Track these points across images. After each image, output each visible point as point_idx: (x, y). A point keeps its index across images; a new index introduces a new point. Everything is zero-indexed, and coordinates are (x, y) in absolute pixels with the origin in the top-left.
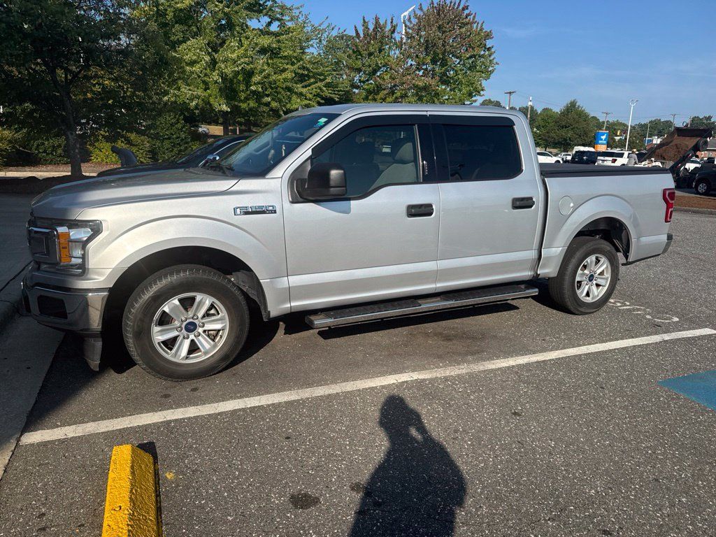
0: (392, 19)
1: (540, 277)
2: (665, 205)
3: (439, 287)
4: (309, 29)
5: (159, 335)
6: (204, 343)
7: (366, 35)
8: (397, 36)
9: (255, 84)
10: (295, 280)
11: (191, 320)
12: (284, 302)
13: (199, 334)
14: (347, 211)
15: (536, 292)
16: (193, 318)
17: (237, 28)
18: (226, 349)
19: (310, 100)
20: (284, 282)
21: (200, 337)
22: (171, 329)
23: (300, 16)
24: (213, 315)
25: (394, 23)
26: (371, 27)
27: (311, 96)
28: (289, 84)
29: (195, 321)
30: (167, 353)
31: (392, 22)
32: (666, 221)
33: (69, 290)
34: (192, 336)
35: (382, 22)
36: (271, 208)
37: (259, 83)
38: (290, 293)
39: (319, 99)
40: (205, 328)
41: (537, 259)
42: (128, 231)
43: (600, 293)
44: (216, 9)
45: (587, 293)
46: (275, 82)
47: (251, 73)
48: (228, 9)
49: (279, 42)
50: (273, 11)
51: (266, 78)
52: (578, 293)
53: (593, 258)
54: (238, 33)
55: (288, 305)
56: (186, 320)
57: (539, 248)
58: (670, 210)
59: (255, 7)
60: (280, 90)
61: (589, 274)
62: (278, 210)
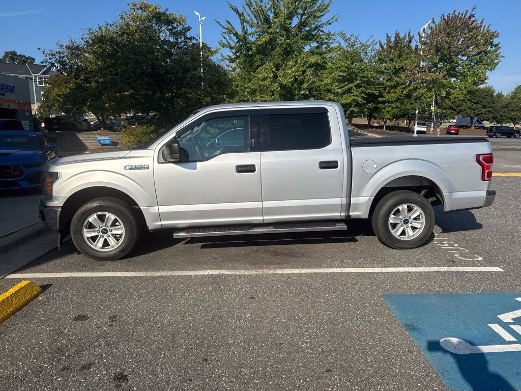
0: (409, 33)
1: (352, 218)
2: (480, 167)
3: (266, 219)
4: (358, 46)
5: (87, 234)
6: (112, 241)
7: (388, 46)
8: (413, 45)
9: (304, 89)
10: (163, 209)
11: (105, 227)
12: (157, 221)
13: (109, 236)
14: (195, 169)
15: (345, 227)
16: (105, 226)
17: (295, 53)
18: (123, 246)
19: (356, 96)
20: (155, 209)
21: (110, 238)
22: (94, 231)
23: (352, 37)
24: (118, 225)
25: (411, 35)
26: (393, 39)
27: (357, 93)
28: (329, 88)
29: (107, 228)
30: (92, 244)
31: (409, 35)
32: (483, 179)
33: (47, 207)
34: (105, 236)
35: (401, 36)
36: (146, 166)
37: (306, 89)
38: (160, 216)
39: (363, 95)
40: (112, 233)
41: (346, 204)
42: (71, 177)
43: (416, 234)
44: (281, 42)
45: (403, 233)
46: (318, 86)
47: (302, 82)
48: (288, 41)
49: (323, 58)
50: (321, 38)
51: (311, 84)
52: (393, 231)
53: (405, 206)
54: (296, 55)
55: (159, 223)
56: (102, 227)
57: (349, 196)
58: (487, 171)
59: (309, 37)
60: (322, 92)
61: (403, 218)
62: (150, 167)
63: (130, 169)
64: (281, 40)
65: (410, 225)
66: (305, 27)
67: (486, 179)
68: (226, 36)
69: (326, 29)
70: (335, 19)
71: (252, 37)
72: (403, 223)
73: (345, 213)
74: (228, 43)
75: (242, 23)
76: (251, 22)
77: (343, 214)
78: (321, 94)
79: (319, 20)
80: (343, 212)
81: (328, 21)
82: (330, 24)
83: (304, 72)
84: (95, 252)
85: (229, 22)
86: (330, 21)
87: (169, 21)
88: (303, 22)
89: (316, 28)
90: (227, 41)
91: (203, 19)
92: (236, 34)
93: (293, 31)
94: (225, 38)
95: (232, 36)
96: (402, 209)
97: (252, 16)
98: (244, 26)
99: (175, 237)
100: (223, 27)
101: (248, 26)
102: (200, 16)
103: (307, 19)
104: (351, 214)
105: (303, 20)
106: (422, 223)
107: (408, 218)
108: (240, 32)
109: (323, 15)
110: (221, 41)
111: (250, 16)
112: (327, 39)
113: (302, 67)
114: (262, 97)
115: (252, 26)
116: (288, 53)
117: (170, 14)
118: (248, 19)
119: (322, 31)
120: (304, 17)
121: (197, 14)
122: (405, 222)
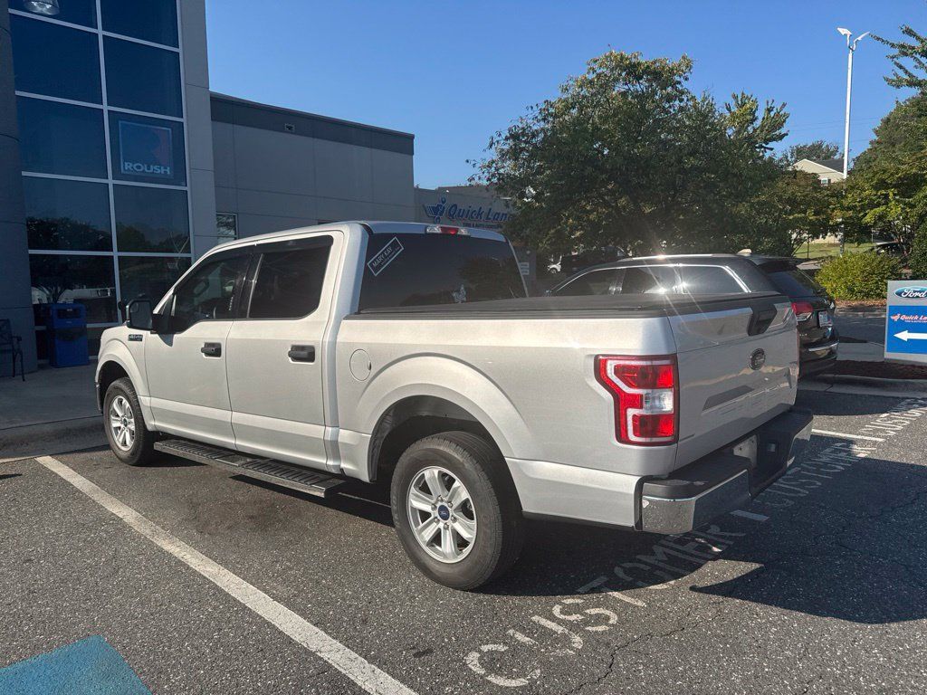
2: (607, 397)
3: (238, 445)
5: (113, 423)
6: (128, 438)
12: (151, 419)
14: (172, 344)
16: (125, 416)
18: (134, 447)
20: (147, 401)
21: (127, 433)
22: (118, 420)
24: (132, 418)
29: (127, 419)
30: (116, 438)
32: (621, 436)
34: (125, 430)
36: (140, 337)
41: (333, 441)
42: (105, 345)
52: (416, 530)
53: (435, 472)
55: (153, 423)
56: (122, 416)
57: (336, 424)
58: (631, 412)
61: (436, 503)
62: (144, 339)
63: (131, 340)
65: (451, 525)
67: (632, 437)
72: (437, 515)
73: (335, 461)
74: (910, 75)
77: (331, 462)
80: (330, 458)
84: (117, 449)
85: (909, 32)
90: (906, 72)
91: (858, 38)
94: (901, 67)
96: (429, 479)
99: (155, 448)
100: (893, 45)
102: (849, 33)
104: (343, 465)
106: (472, 528)
107: (446, 505)
110: (896, 74)
121: (843, 31)
122: (443, 513)
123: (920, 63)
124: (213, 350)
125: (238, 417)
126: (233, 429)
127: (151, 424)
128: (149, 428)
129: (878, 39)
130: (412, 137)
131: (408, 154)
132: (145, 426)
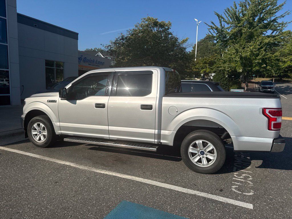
1: (162, 144)
2: (267, 119)
5: (33, 132)
14: (75, 104)
15: (155, 150)
17: (255, 37)
22: (36, 132)
24: (45, 130)
29: (41, 131)
30: (35, 138)
32: (269, 128)
34: (40, 135)
36: (55, 101)
40: (43, 134)
41: (158, 134)
42: (30, 103)
43: (210, 164)
44: (244, 31)
45: (200, 161)
46: (270, 57)
47: (258, 55)
48: (250, 30)
49: (275, 39)
50: (275, 26)
51: (264, 56)
52: (191, 159)
53: (201, 141)
54: (255, 39)
55: (60, 132)
56: (39, 130)
57: (160, 129)
58: (273, 123)
59: (266, 27)
60: (272, 61)
61: (200, 150)
62: (57, 102)
63: (49, 102)
64: (244, 30)
65: (205, 156)
66: (263, 20)
67: (272, 128)
68: (211, 30)
69: (279, 21)
70: (287, 13)
71: (228, 30)
72: (200, 154)
73: (158, 140)
74: (212, 34)
75: (221, 22)
76: (228, 21)
77: (156, 141)
78: (272, 62)
79: (274, 15)
80: (156, 139)
81: (282, 15)
82: (283, 17)
83: (259, 49)
84: (35, 142)
85: (213, 23)
86: (284, 15)
87: (162, 26)
88: (262, 18)
89: (273, 21)
90: (211, 33)
91: (200, 22)
92: (217, 29)
93: (255, 24)
94: (210, 32)
95: (214, 30)
96: (198, 143)
97: (229, 17)
98: (221, 24)
99: (64, 140)
100: (209, 26)
101: (226, 24)
102: (197, 21)
103: (264, 15)
104: (161, 141)
105: (261, 17)
106: (214, 156)
107: (203, 151)
108: (220, 27)
109: (276, 12)
111: (228, 18)
112: (280, 27)
113: (258, 45)
114: (229, 65)
115: (228, 24)
116: (251, 37)
117: (162, 22)
118: (226, 19)
119: (277, 22)
120: (262, 14)
121: (196, 20)
122: (202, 153)
123: (214, 31)
124: (100, 106)
125: (111, 128)
126: (109, 132)
127: (58, 132)
128: (57, 133)
129: (206, 24)
130: (78, 34)
131: (76, 39)
132: (55, 133)
